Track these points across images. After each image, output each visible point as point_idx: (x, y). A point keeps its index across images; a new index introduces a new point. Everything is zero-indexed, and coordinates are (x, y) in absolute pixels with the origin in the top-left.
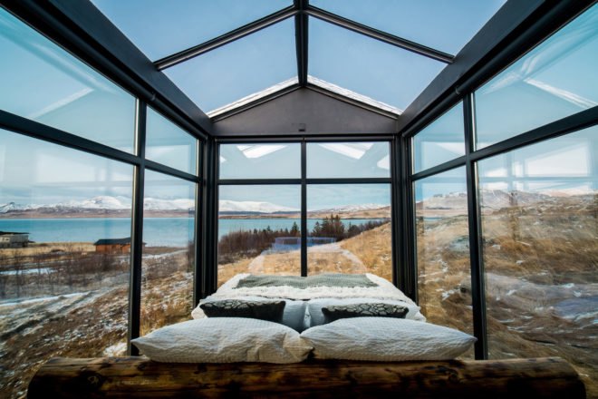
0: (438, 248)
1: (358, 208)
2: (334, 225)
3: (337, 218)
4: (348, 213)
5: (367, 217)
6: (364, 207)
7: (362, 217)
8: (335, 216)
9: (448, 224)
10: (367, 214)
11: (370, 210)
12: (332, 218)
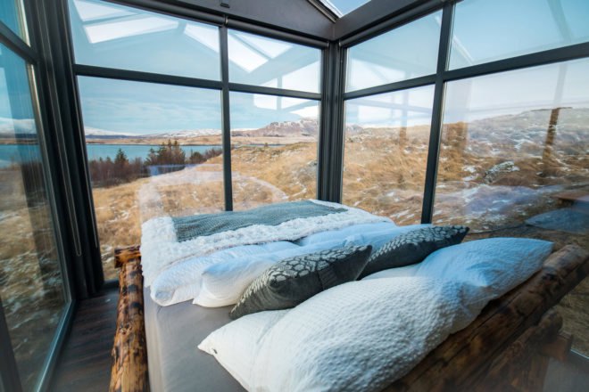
0: (294, 172)
1: (196, 134)
2: (173, 153)
3: (176, 144)
4: (185, 139)
5: (207, 143)
6: (203, 132)
7: (202, 143)
8: (173, 142)
9: (293, 149)
10: (207, 140)
11: (210, 135)
12: (170, 145)
